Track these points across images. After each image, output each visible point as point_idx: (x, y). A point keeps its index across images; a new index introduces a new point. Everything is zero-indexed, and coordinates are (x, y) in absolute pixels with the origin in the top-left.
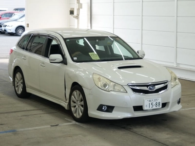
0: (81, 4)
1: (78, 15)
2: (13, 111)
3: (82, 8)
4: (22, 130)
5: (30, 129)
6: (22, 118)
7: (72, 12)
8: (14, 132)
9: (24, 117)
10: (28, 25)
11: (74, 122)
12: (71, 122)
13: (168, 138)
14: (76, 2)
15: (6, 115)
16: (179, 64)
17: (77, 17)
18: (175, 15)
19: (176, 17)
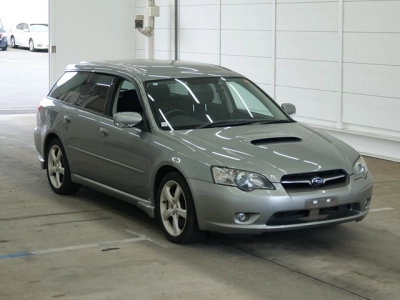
0: (158, 8)
1: (152, 29)
2: (25, 214)
3: (158, 16)
4: (44, 251)
5: (58, 250)
6: (42, 228)
7: (139, 24)
8: (28, 256)
9: (46, 227)
10: (54, 48)
12: (137, 237)
13: (325, 268)
14: (147, 3)
15: (11, 222)
16: (347, 124)
17: (150, 33)
18: (340, 30)
19: (340, 33)
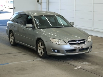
1: (42, 2)
6: (12, 57)
7: (38, 1)
10: (15, 8)
11: (39, 59)
12: (38, 59)
15: (3, 55)
17: (41, 4)
18: (93, 3)
19: (93, 4)
